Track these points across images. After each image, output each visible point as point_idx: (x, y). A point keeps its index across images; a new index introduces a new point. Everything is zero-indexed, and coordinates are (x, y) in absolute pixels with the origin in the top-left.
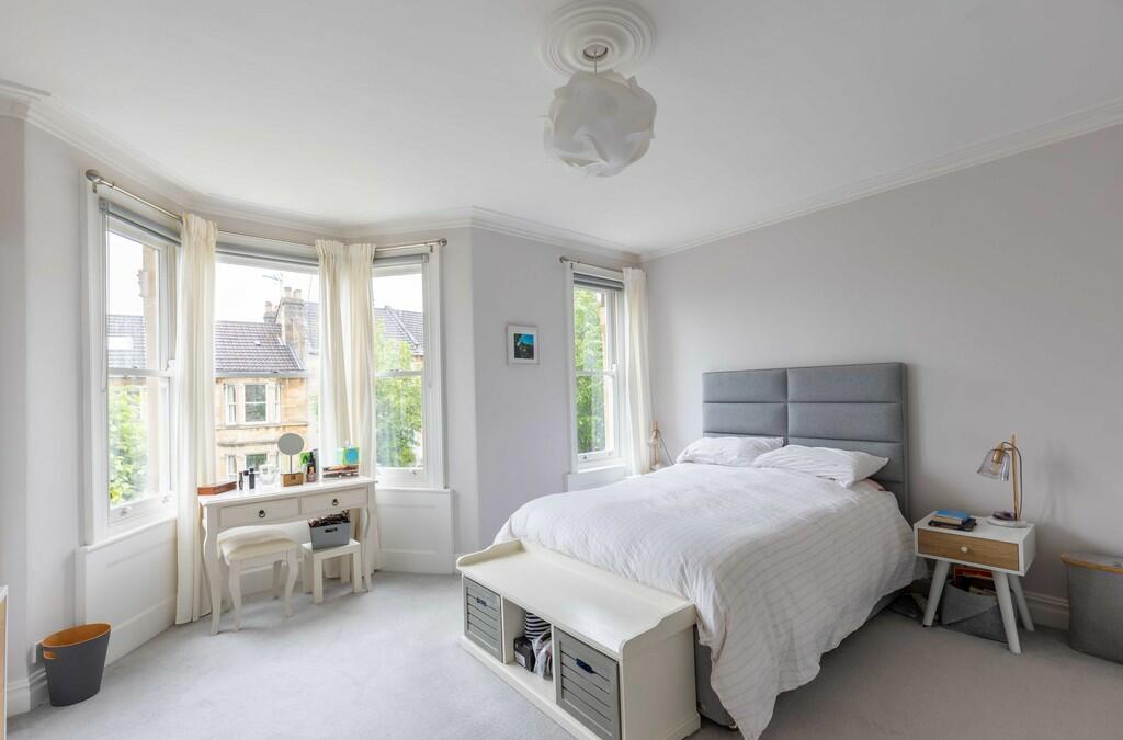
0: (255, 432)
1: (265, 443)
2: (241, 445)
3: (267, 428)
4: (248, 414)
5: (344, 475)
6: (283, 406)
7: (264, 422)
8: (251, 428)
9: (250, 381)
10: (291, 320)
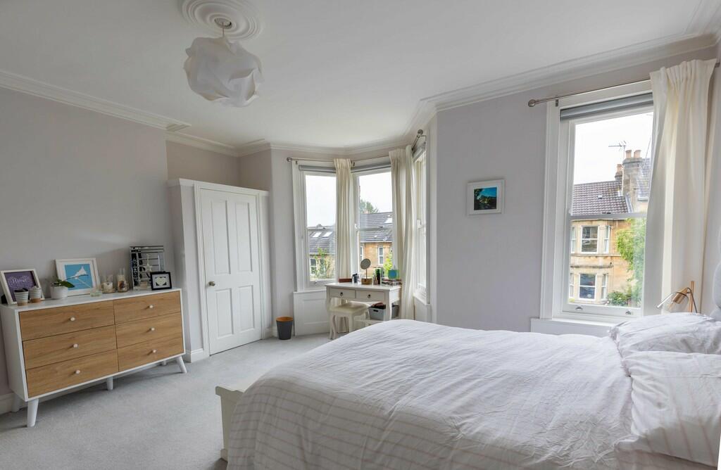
0: (587, 259)
1: (594, 267)
2: (577, 267)
3: (597, 257)
4: (583, 246)
5: (388, 284)
6: (612, 241)
7: (594, 253)
8: (585, 256)
9: (587, 224)
10: (629, 176)
